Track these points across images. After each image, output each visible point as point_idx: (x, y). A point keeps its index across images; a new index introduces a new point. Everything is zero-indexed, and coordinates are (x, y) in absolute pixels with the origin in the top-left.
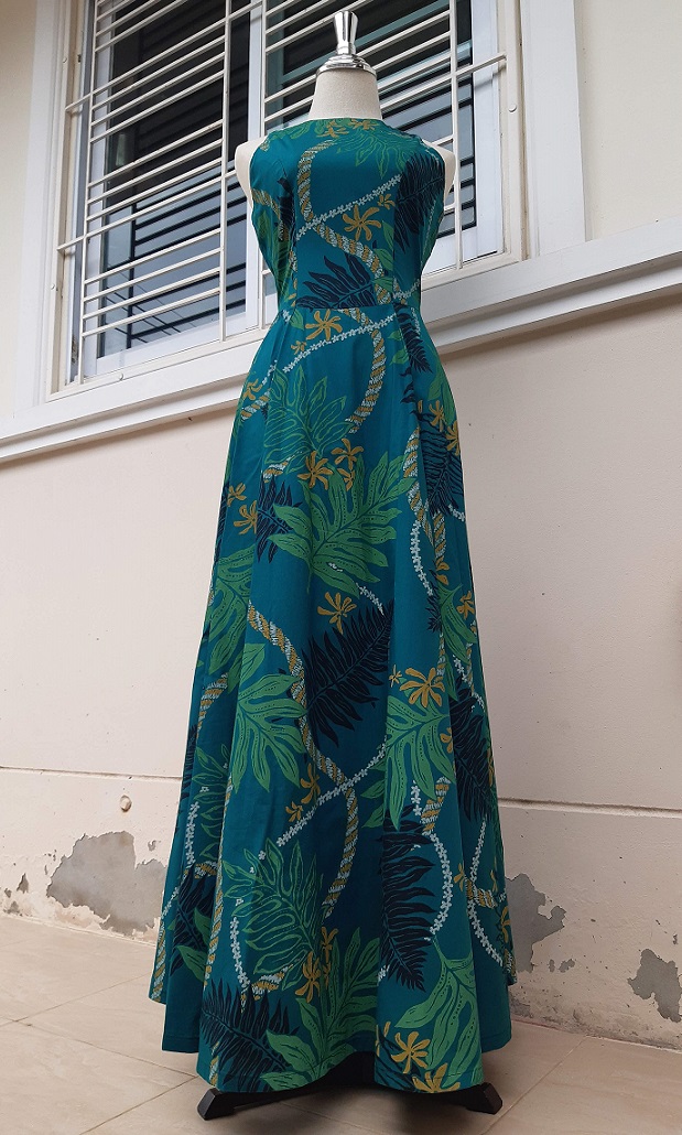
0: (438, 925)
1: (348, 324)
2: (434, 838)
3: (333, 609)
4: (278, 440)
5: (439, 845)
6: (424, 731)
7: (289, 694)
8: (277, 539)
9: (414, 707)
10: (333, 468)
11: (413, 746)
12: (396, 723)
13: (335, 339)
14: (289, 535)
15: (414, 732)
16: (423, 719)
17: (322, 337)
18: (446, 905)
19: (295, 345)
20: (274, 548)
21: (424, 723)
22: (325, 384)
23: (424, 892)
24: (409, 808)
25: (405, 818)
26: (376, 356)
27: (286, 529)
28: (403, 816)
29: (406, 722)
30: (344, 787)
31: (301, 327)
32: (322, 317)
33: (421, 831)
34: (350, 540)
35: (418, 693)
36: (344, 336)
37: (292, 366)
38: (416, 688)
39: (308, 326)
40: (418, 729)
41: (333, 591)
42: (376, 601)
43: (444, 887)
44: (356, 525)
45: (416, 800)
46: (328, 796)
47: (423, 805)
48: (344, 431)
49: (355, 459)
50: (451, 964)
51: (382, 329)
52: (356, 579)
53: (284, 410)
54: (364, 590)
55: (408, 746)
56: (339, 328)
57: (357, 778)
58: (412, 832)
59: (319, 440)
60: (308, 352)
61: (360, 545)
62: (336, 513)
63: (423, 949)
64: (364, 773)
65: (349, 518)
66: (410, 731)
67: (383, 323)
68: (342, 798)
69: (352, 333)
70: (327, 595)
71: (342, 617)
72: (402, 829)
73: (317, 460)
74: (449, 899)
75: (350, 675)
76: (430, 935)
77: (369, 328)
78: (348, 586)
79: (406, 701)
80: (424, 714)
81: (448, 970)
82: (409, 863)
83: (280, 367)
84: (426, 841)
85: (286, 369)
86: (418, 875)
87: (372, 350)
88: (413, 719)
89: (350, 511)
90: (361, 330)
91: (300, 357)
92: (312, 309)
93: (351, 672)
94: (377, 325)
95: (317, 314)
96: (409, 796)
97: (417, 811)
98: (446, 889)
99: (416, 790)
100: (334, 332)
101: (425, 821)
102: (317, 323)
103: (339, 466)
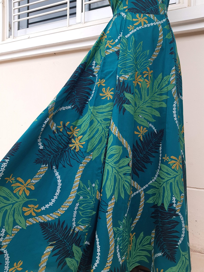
0: (180, 242)
1: (150, 21)
2: (180, 214)
3: (139, 132)
4: (124, 65)
5: (181, 216)
6: (177, 178)
7: (128, 165)
8: (125, 106)
9: (174, 170)
10: (143, 79)
11: (173, 183)
12: (166, 175)
13: (146, 26)
14: (130, 105)
15: (174, 179)
16: (177, 174)
17: (140, 25)
18: (183, 235)
19: (130, 27)
20: (125, 110)
21: (177, 175)
22: (142, 44)
23: (177, 232)
24: (171, 204)
25: (169, 208)
26: (160, 34)
27: (129, 103)
28: (169, 206)
29: (170, 175)
30: (140, 191)
31: (131, 19)
32: (140, 17)
33: (175, 212)
34: (147, 107)
35: (175, 165)
36: (149, 25)
37: (129, 35)
38: (175, 163)
39: (134, 20)
40: (175, 177)
41: (140, 125)
42: (154, 128)
43: (182, 230)
44: (149, 101)
45: (174, 202)
46: (135, 194)
47: (176, 203)
48: (148, 64)
49: (151, 75)
50: (184, 253)
51: (162, 24)
52: (148, 121)
53: (127, 53)
54: (151, 125)
55: (171, 184)
56: (147, 22)
57: (144, 187)
58: (173, 212)
59: (139, 68)
60: (135, 30)
61: (150, 108)
62: (143, 96)
63: (176, 250)
64: (147, 186)
65: (147, 98)
66: (172, 178)
67: (162, 22)
68: (139, 194)
69: (152, 24)
70: (138, 127)
71: (142, 134)
72: (169, 211)
73: (138, 76)
74: (184, 233)
75: (144, 154)
76: (178, 245)
77: (158, 23)
78: (146, 124)
79: (171, 167)
80: (177, 172)
81: (183, 255)
82: (171, 222)
83: (124, 35)
84: (177, 215)
85: (126, 37)
86: (174, 226)
87: (158, 32)
88: (173, 174)
89: (148, 96)
90: (155, 24)
91: (132, 32)
92: (135, 13)
93: (145, 153)
94: (160, 22)
95: (137, 15)
96: (172, 200)
97: (174, 205)
98: (183, 230)
99: (174, 198)
100: (145, 23)
101: (177, 208)
102: (138, 19)
103: (145, 78)
